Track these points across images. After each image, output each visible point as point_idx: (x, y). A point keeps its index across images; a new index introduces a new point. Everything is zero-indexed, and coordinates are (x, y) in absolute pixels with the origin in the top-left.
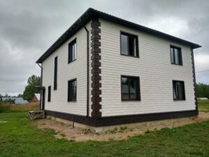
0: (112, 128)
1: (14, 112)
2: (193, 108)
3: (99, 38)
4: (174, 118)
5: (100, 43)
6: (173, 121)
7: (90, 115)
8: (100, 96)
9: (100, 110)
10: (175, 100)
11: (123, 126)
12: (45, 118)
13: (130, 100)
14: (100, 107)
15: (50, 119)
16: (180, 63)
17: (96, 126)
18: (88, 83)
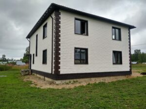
0: (67, 81)
1: (13, 70)
2: (128, 69)
3: (60, 23)
4: (113, 76)
5: (60, 26)
6: (112, 78)
7: (53, 73)
8: (59, 61)
9: (59, 70)
10: (114, 64)
11: (75, 80)
12: (31, 74)
13: (81, 63)
14: (59, 68)
15: (34, 75)
16: (120, 39)
17: (56, 80)
18: (52, 52)
